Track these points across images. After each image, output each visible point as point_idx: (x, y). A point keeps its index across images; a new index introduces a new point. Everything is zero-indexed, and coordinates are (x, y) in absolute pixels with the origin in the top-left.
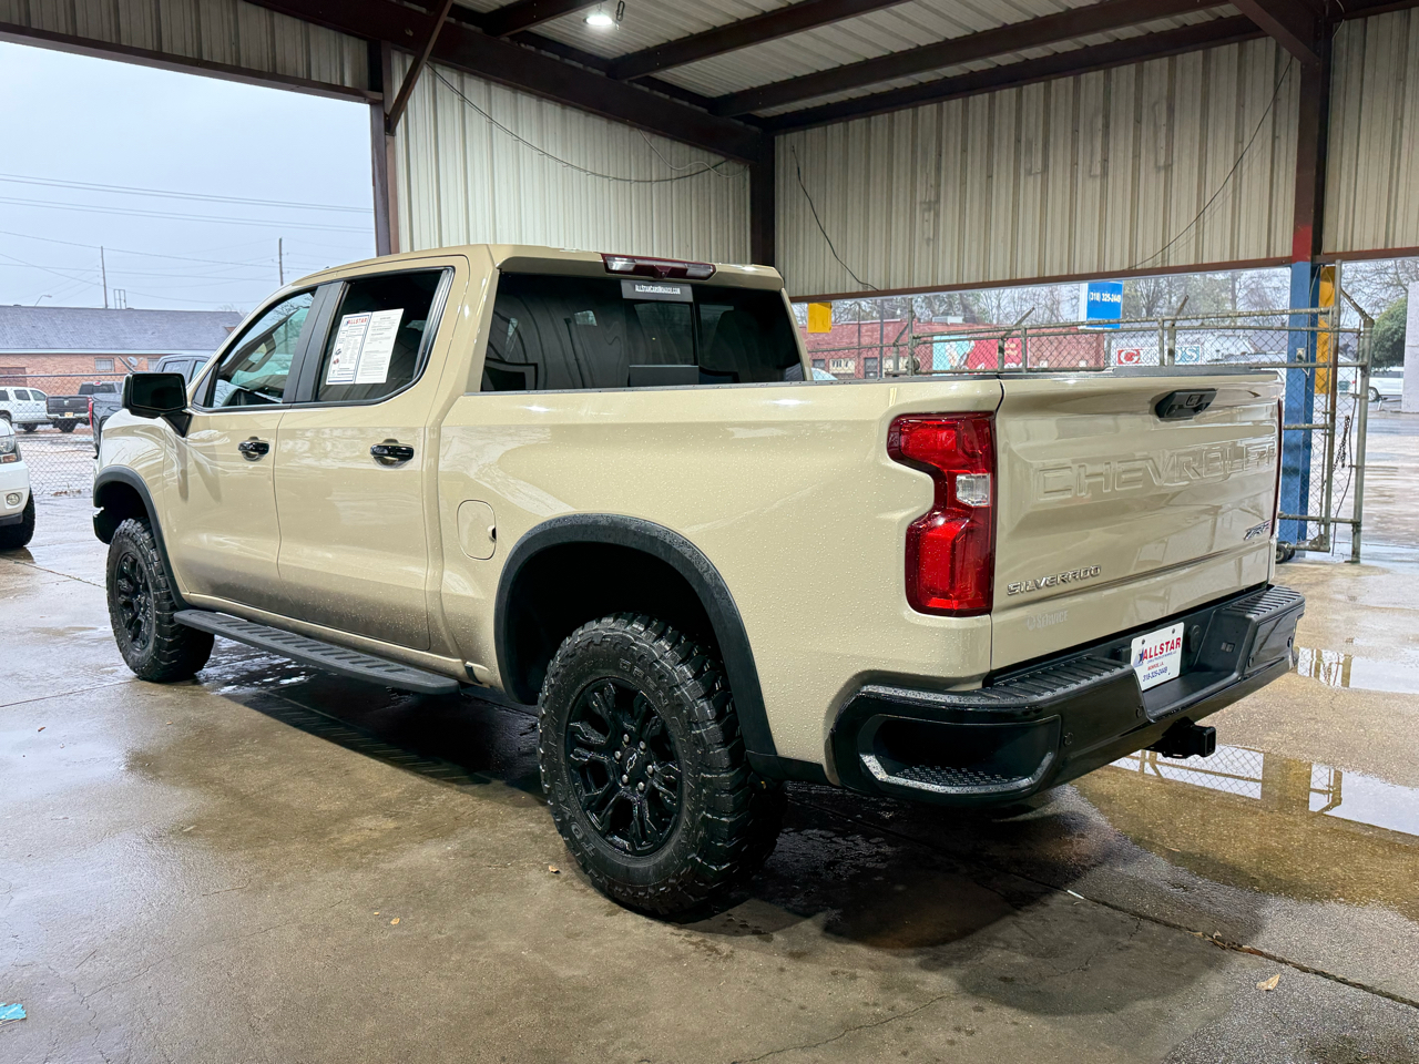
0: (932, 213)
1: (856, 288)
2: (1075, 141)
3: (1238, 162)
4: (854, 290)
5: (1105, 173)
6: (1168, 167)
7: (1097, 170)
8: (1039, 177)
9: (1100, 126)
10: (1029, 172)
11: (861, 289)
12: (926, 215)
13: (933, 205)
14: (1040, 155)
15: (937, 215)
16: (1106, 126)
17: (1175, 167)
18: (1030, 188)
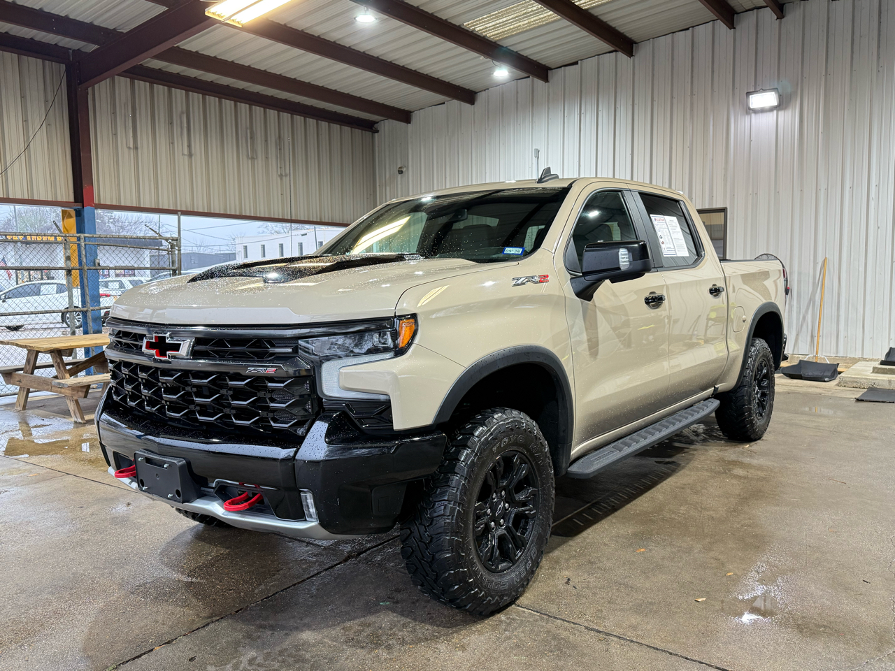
3: (29, 142)
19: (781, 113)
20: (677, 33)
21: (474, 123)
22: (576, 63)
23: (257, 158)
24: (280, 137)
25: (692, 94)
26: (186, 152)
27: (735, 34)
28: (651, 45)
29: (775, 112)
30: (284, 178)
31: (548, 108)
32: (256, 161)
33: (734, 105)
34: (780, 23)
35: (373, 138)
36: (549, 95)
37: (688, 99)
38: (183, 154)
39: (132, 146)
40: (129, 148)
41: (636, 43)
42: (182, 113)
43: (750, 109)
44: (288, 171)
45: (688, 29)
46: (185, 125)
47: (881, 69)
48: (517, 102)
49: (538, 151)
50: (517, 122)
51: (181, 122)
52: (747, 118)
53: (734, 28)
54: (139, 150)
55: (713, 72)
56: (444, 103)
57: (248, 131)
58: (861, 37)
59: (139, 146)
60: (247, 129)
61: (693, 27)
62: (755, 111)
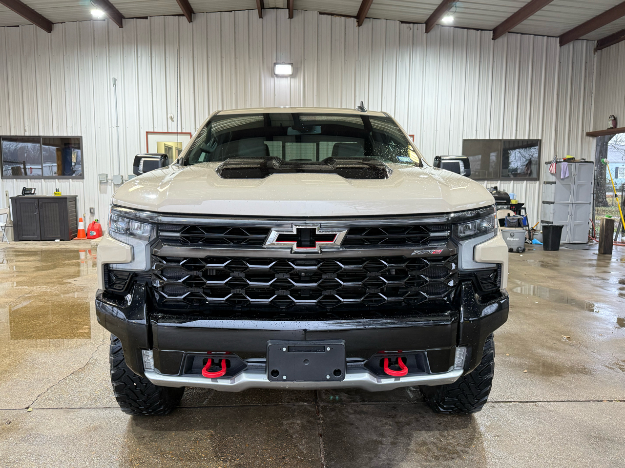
19: (292, 80)
20: (224, 13)
21: (52, 48)
22: (146, 18)
25: (235, 58)
27: (262, 21)
28: (205, 17)
29: (289, 78)
31: (123, 48)
33: (263, 69)
34: (290, 21)
36: (123, 38)
37: (233, 60)
41: (194, 13)
43: (275, 74)
45: (231, 11)
47: (346, 62)
48: (94, 38)
49: (115, 80)
50: (95, 54)
52: (272, 80)
53: (262, 18)
55: (249, 44)
56: (18, 26)
58: (335, 40)
61: (234, 11)
62: (277, 76)
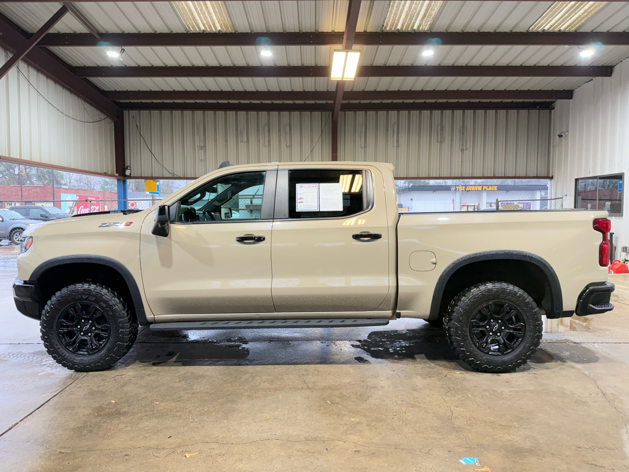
0: (203, 150)
1: (168, 175)
2: (258, 134)
3: (312, 151)
4: (168, 176)
5: (269, 146)
6: (290, 146)
7: (267, 144)
8: (246, 144)
9: (267, 130)
10: (242, 142)
11: (171, 176)
12: (200, 151)
13: (204, 148)
14: (246, 136)
15: (205, 151)
16: (269, 131)
17: (293, 147)
18: (243, 147)
23: (444, 141)
24: (463, 126)
26: (395, 145)
30: (465, 151)
32: (443, 143)
35: (550, 113)
38: (393, 146)
39: (363, 146)
40: (362, 147)
42: (395, 123)
44: (468, 146)
46: (396, 130)
51: (393, 129)
54: (367, 148)
57: (439, 126)
59: (367, 146)
60: (438, 125)
